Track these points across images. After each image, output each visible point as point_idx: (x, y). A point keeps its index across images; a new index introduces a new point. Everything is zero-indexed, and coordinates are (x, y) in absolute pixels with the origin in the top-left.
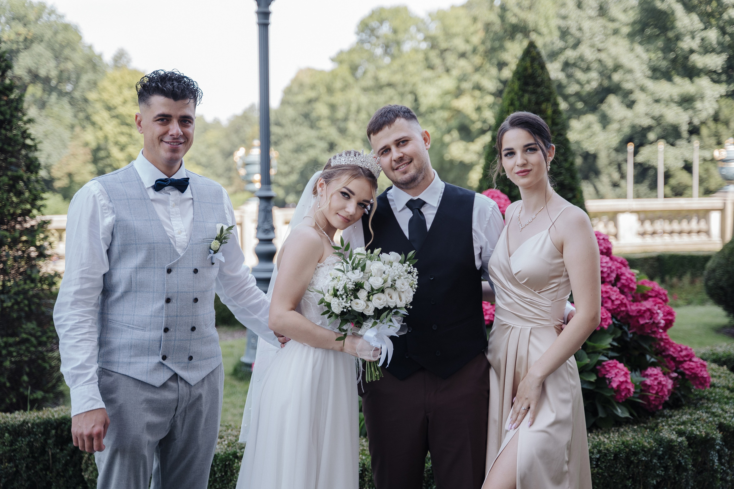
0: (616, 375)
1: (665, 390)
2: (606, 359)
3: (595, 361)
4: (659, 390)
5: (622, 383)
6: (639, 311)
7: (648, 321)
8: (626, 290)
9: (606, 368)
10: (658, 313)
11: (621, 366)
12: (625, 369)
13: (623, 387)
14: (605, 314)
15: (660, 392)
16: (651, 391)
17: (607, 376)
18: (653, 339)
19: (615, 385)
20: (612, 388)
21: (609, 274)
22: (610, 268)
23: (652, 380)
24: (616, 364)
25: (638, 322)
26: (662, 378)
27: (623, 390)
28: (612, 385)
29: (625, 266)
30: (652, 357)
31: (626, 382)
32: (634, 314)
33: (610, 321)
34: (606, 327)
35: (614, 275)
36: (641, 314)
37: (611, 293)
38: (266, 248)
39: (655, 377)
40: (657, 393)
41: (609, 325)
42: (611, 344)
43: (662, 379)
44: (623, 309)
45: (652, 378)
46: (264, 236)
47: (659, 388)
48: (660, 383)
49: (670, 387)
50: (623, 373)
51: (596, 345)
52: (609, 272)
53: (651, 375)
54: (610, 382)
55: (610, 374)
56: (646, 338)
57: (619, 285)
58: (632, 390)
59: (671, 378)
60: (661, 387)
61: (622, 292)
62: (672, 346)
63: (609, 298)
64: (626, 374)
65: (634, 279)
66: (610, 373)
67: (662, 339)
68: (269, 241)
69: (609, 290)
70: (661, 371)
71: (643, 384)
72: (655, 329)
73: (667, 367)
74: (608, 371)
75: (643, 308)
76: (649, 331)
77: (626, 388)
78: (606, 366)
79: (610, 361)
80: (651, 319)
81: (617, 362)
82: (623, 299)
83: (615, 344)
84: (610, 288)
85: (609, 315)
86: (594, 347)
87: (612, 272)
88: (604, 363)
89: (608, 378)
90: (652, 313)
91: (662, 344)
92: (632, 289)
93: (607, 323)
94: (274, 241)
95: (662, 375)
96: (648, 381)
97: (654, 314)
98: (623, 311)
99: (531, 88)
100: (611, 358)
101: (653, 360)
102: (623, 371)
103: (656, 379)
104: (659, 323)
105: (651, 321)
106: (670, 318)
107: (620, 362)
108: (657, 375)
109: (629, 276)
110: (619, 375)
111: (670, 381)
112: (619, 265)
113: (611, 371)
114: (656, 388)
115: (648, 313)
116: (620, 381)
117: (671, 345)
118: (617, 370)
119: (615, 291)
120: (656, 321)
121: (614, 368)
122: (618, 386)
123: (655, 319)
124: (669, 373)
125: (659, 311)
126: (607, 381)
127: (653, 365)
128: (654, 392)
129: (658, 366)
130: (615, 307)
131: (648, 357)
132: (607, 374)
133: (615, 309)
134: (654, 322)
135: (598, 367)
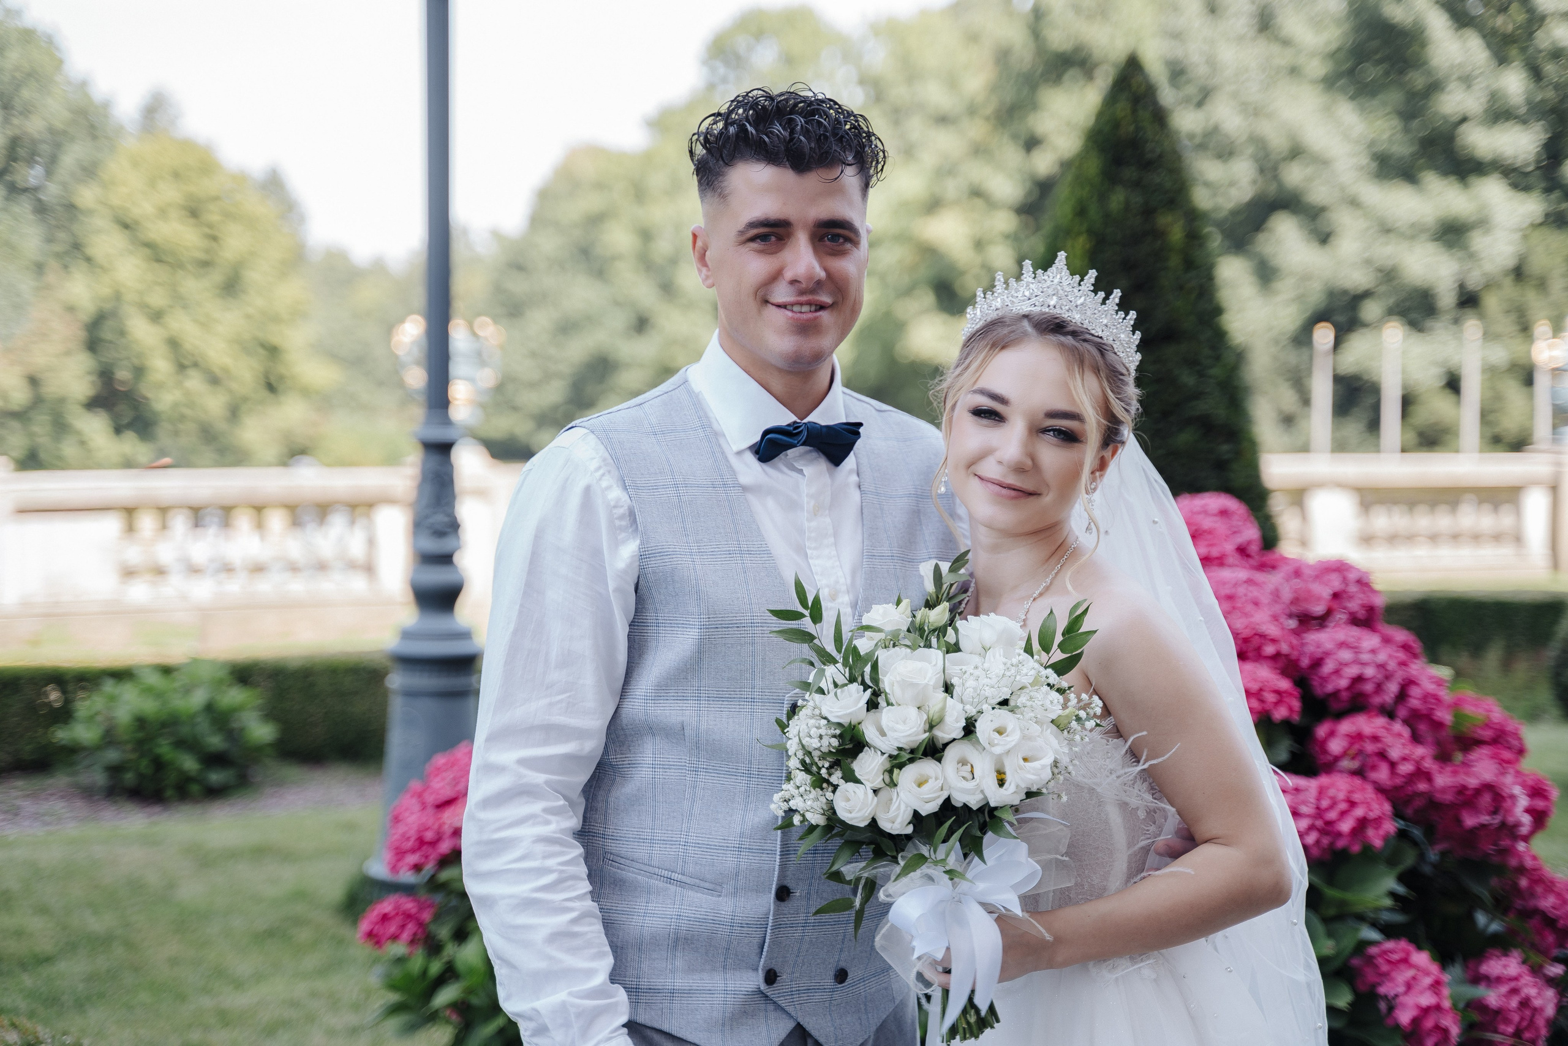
0: (1409, 986)
1: (1540, 1022)
2: (1373, 935)
3: (1348, 943)
4: (1525, 1024)
5: (1425, 1011)
6: (1462, 790)
7: (1485, 819)
8: (1423, 727)
9: (1376, 967)
10: (1513, 797)
11: (1422, 958)
12: (1434, 968)
13: (1429, 1023)
14: (1375, 806)
15: (1528, 1028)
16: (1502, 1027)
17: (1382, 990)
18: (1500, 870)
19: (1405, 1017)
20: (1397, 1027)
21: (1379, 688)
22: (1381, 666)
23: (1504, 996)
24: (1408, 953)
25: (1459, 821)
26: (1530, 988)
27: (1429, 1033)
28: (1395, 1019)
29: (1415, 656)
30: (1492, 920)
31: (1438, 1008)
32: (1448, 797)
33: (1390, 826)
34: (1378, 843)
35: (1393, 688)
36: (1467, 798)
37: (1388, 739)
38: (437, 576)
39: (1513, 984)
40: (1517, 1034)
41: (1386, 838)
42: (1393, 894)
43: (1532, 992)
44: (1422, 786)
45: (1504, 989)
46: (432, 545)
47: (1522, 1019)
48: (1525, 1003)
49: (1550, 1011)
50: (1427, 981)
51: (1349, 896)
52: (1380, 676)
53: (1499, 980)
54: (1391, 1009)
55: (1390, 985)
56: (1481, 868)
57: (1402, 712)
58: (1455, 1031)
59: (1551, 982)
60: (1528, 1013)
61: (1416, 738)
62: (1553, 891)
63: (1382, 755)
64: (1436, 985)
65: (1446, 695)
66: (1392, 980)
67: (1521, 870)
68: (445, 559)
69: (1381, 733)
70: (1524, 962)
71: (1478, 1005)
72: (1505, 843)
73: (1534, 947)
74: (1386, 975)
75: (1473, 782)
76: (1490, 849)
77: (1437, 1027)
78: (1380, 961)
79: (1390, 945)
80: (1495, 812)
81: (1411, 948)
82: (1423, 758)
83: (1401, 889)
84: (1383, 727)
85: (1387, 807)
86: (1343, 903)
87: (1388, 677)
88: (1373, 950)
89: (1385, 997)
90: (1498, 798)
91: (1524, 882)
92: (1438, 725)
93: (1381, 832)
94: (456, 558)
95: (1527, 979)
96: (1493, 997)
97: (1503, 797)
98: (1422, 794)
99: (1129, 173)
100: (1389, 931)
101: (1495, 927)
102: (1427, 973)
103: (1514, 991)
104: (1518, 824)
105: (1496, 820)
106: (1540, 804)
107: (1419, 948)
108: (1516, 979)
109: (1430, 687)
110: (1417, 988)
111: (1550, 993)
112: (1401, 655)
113: (1394, 974)
114: (1516, 1018)
115: (1486, 799)
116: (1419, 1007)
117: (1549, 886)
118: (1410, 973)
119: (1400, 735)
120: (1511, 820)
121: (1402, 966)
122: (1416, 1021)
123: (1509, 811)
124: (1541, 967)
125: (1517, 790)
126: (1383, 1006)
127: (1502, 944)
128: (1510, 1029)
129: (1515, 947)
130: (1398, 781)
131: (1481, 919)
132: (1380, 984)
133: (1402, 787)
134: (1503, 824)
135: (1356, 962)
